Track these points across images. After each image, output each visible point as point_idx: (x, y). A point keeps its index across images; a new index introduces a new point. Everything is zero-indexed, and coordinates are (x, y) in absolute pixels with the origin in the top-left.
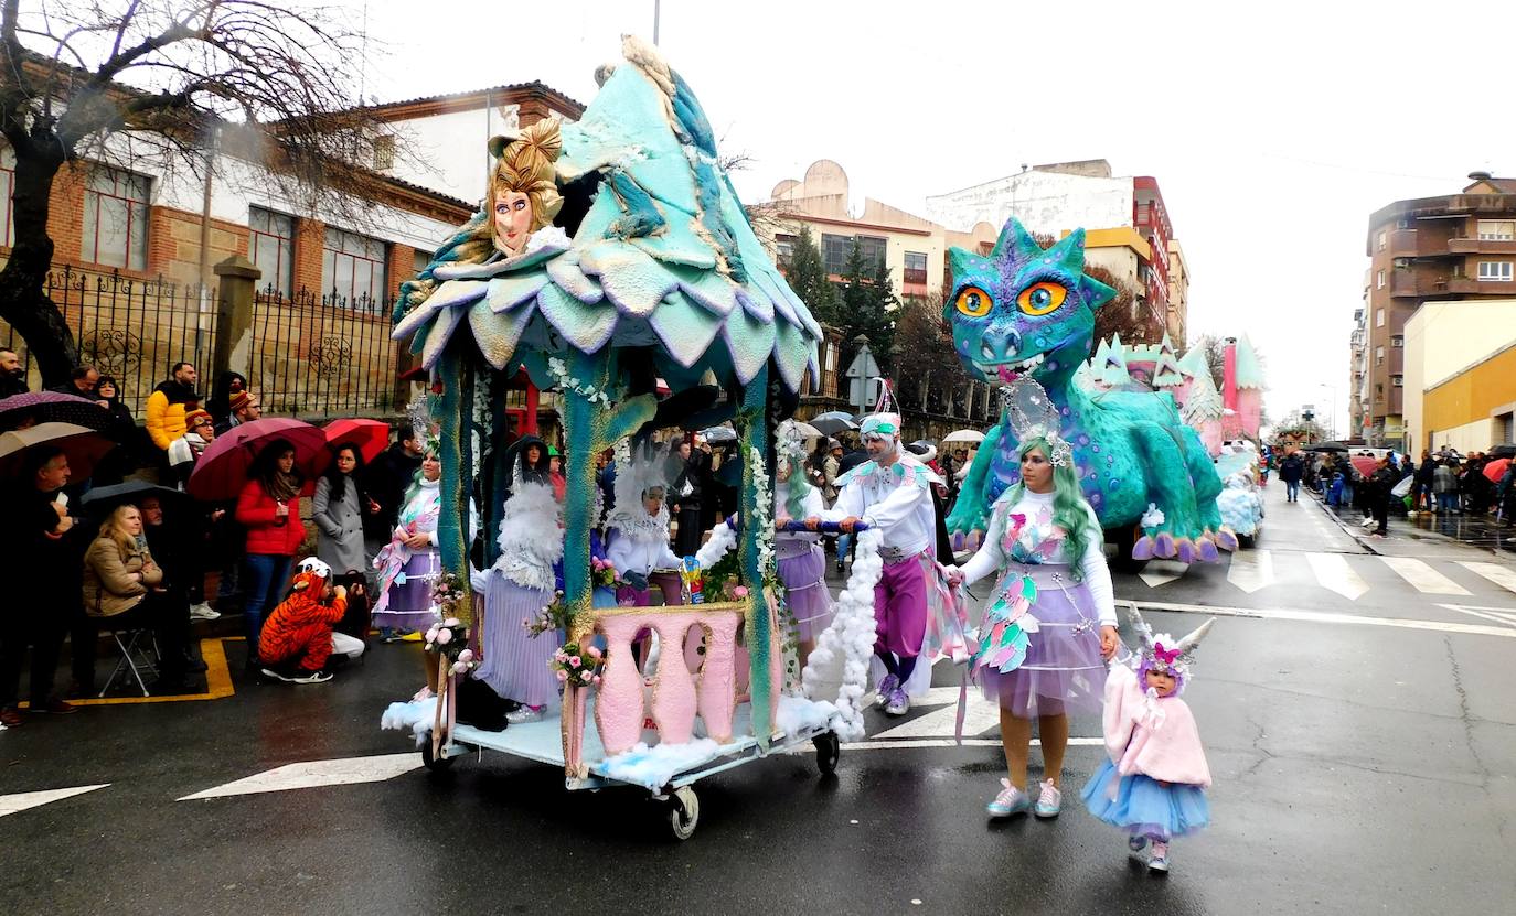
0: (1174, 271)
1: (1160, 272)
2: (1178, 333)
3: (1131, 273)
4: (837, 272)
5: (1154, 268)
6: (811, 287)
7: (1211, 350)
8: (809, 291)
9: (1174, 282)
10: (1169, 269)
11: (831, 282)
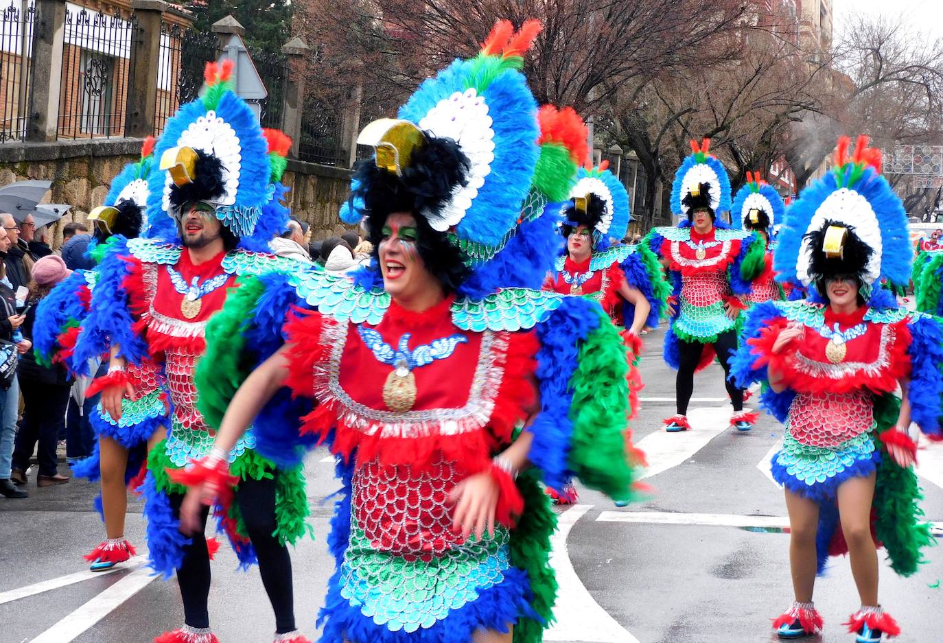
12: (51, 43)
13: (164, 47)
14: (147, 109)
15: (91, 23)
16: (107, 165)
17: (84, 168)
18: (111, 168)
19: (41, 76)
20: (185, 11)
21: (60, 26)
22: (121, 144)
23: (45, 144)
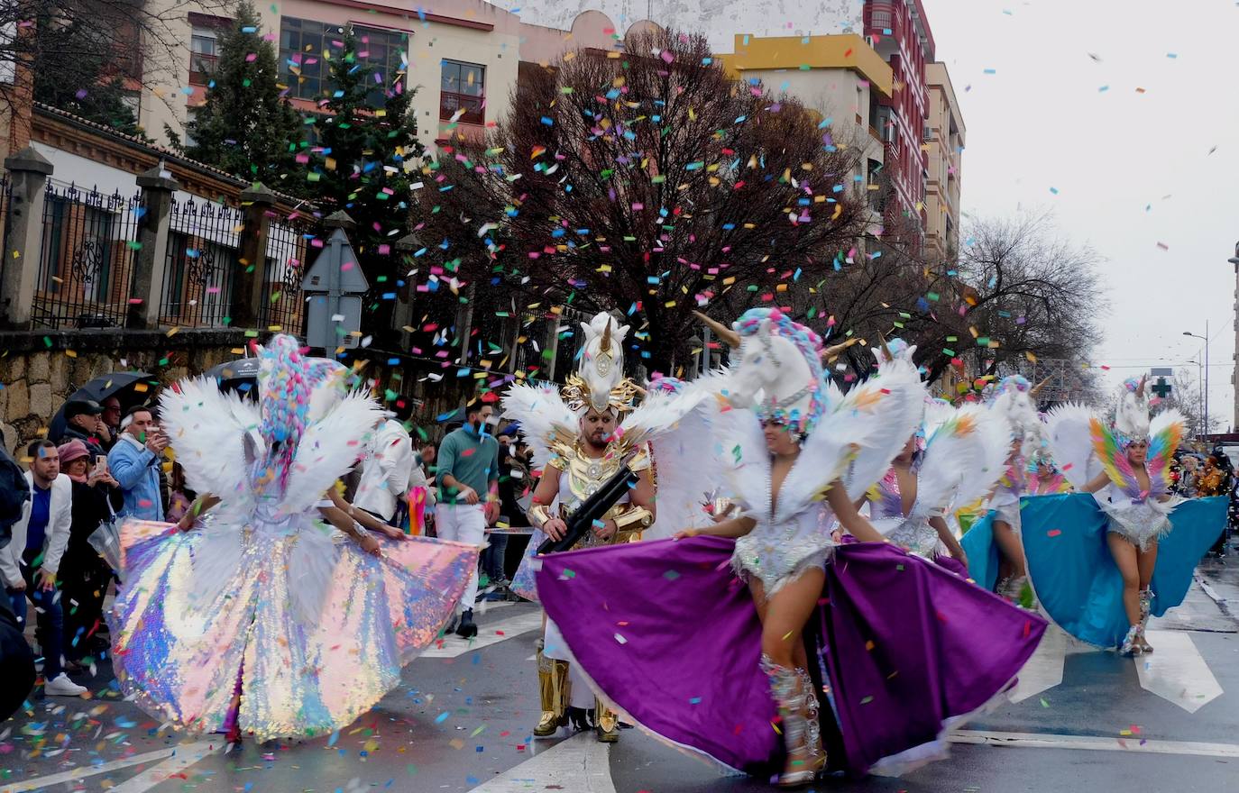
0: (936, 120)
1: (911, 121)
2: (943, 234)
3: (859, 119)
4: (308, 88)
5: (901, 112)
6: (255, 118)
7: (998, 265)
8: (253, 126)
9: (936, 140)
10: (926, 116)
11: (296, 111)
12: (156, 231)
13: (273, 239)
14: (253, 300)
15: (216, 215)
16: (209, 355)
17: (185, 356)
18: (213, 358)
19: (144, 265)
20: (312, 206)
21: (165, 215)
22: (225, 333)
23: (145, 332)
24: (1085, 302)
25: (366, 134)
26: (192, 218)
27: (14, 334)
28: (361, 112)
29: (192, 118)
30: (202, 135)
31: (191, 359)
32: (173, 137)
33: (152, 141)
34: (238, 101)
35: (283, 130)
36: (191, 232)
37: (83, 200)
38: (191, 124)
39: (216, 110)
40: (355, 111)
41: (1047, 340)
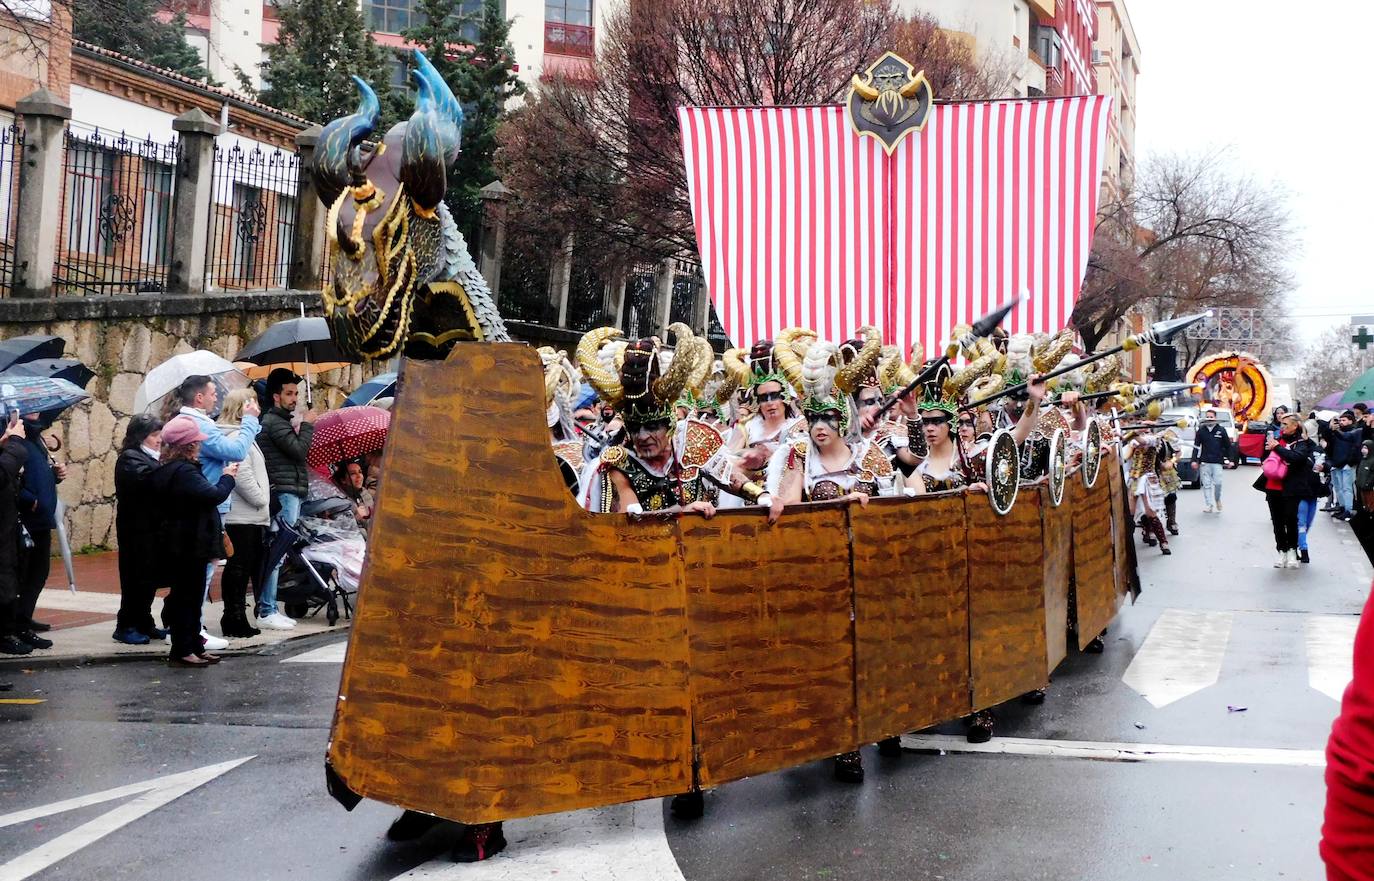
0: (1107, 41)
1: (1077, 43)
2: (1116, 170)
3: (1016, 41)
4: (396, 21)
5: (1065, 32)
6: (334, 55)
7: (1176, 203)
8: (332, 65)
9: (1107, 64)
10: (1095, 37)
11: (380, 47)
12: (195, 181)
14: (314, 258)
16: (262, 321)
17: (234, 323)
18: (267, 324)
19: (184, 220)
21: (206, 163)
22: (281, 297)
23: (185, 297)
24: (1275, 243)
25: (459, 71)
26: (260, 168)
27: (32, 302)
28: (453, 46)
29: (266, 58)
30: (276, 77)
31: (242, 326)
32: (245, 79)
33: (220, 85)
34: (314, 37)
35: (366, 69)
36: (258, 185)
37: (135, 151)
38: (264, 64)
39: (291, 48)
40: (446, 46)
41: (1234, 286)
